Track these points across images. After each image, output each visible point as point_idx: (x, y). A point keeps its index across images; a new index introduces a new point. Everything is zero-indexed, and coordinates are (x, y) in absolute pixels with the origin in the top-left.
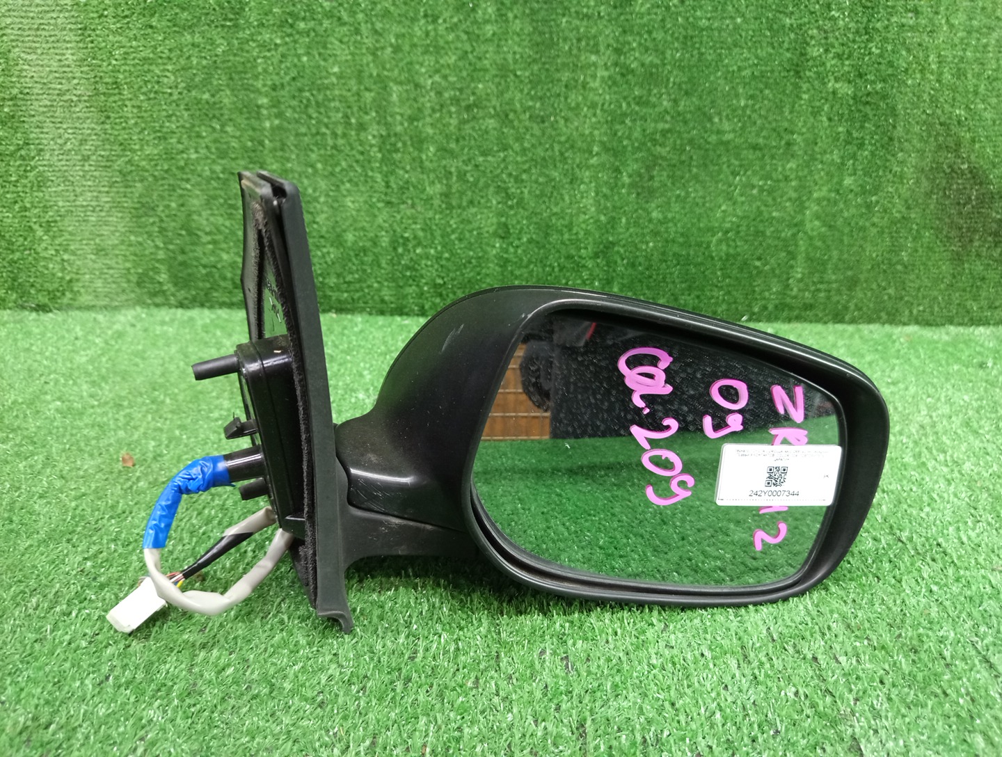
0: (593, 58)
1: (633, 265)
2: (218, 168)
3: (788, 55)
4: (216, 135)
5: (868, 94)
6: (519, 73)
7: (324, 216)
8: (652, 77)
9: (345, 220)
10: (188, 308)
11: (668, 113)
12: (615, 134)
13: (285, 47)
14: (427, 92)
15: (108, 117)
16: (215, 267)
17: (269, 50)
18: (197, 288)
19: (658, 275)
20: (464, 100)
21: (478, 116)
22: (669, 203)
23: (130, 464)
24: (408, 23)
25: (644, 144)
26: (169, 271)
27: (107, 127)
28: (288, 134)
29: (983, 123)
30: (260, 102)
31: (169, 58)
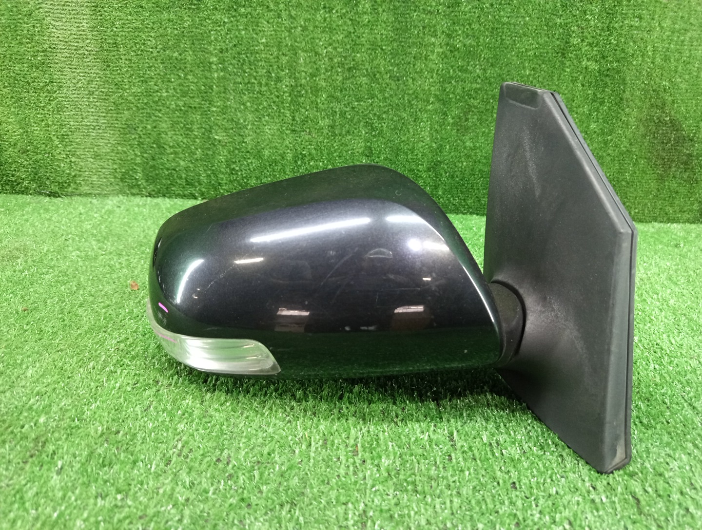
0: (433, 40)
1: (452, 177)
2: (181, 103)
3: (558, 43)
4: (180, 81)
5: (608, 70)
6: (384, 48)
7: (249, 138)
8: (470, 54)
9: (264, 141)
10: (154, 197)
11: (479, 77)
12: (445, 90)
13: (231, 25)
14: (323, 58)
15: (109, 66)
16: (174, 170)
17: (219, 26)
18: (161, 184)
19: (468, 184)
20: (347, 64)
21: (355, 75)
22: (477, 137)
23: (136, 289)
24: (313, 12)
25: (463, 97)
26: (143, 171)
27: (108, 72)
28: (229, 82)
29: (680, 91)
30: (211, 60)
31: (153, 28)
